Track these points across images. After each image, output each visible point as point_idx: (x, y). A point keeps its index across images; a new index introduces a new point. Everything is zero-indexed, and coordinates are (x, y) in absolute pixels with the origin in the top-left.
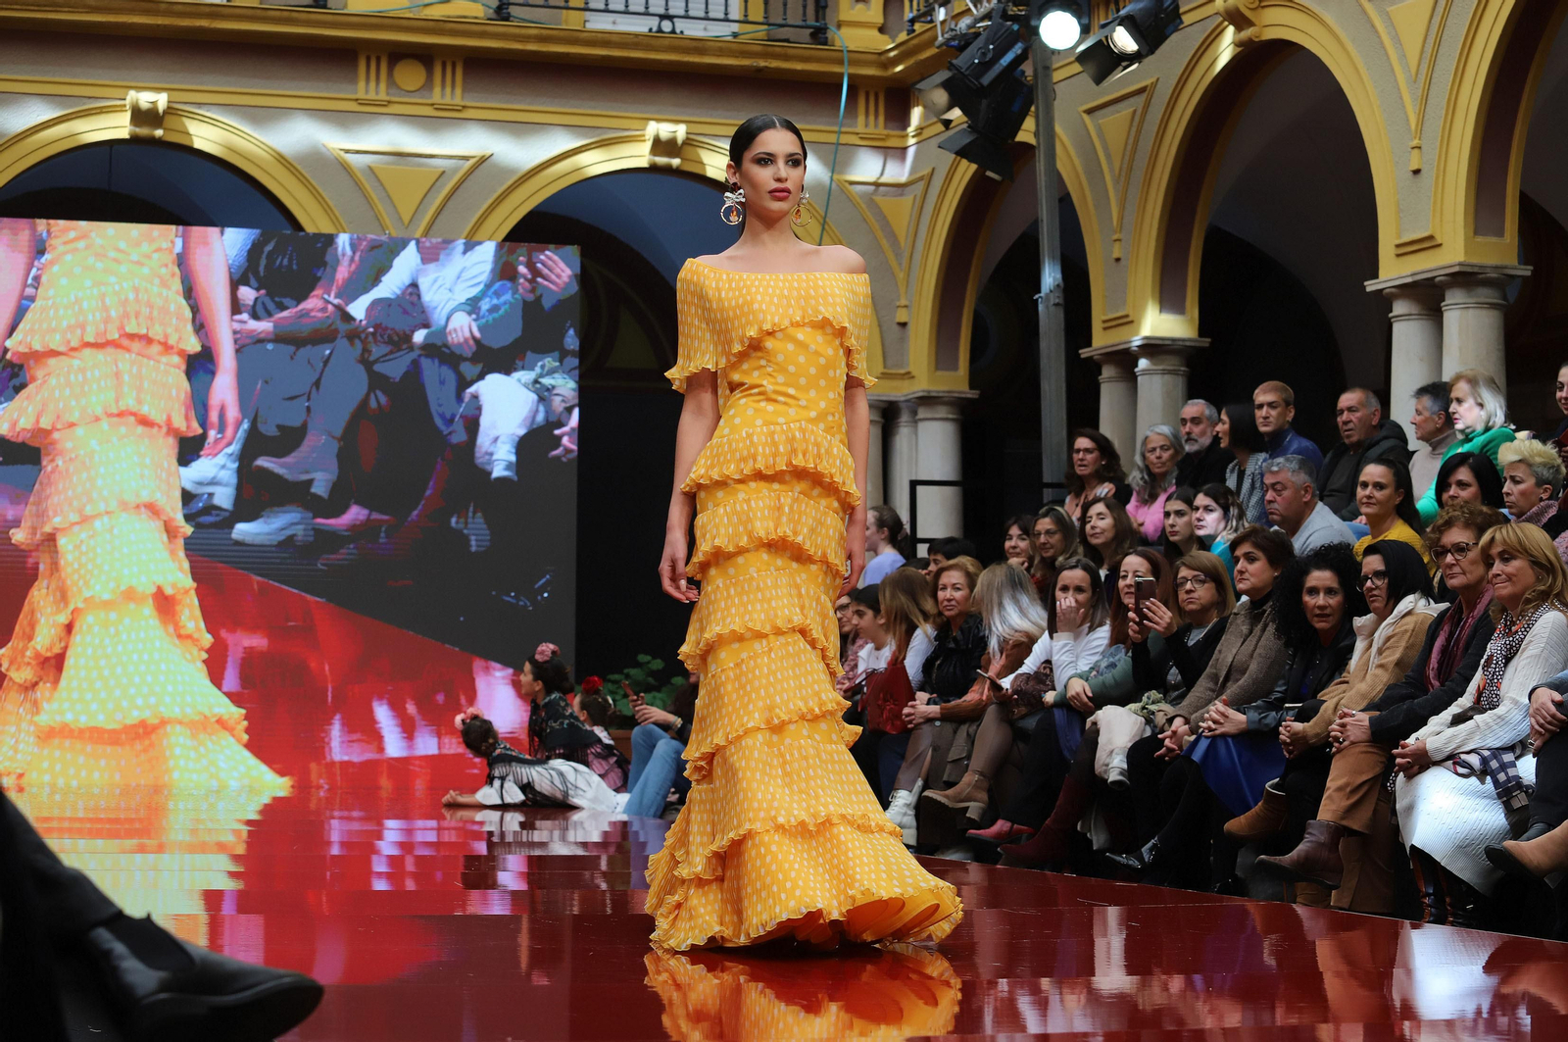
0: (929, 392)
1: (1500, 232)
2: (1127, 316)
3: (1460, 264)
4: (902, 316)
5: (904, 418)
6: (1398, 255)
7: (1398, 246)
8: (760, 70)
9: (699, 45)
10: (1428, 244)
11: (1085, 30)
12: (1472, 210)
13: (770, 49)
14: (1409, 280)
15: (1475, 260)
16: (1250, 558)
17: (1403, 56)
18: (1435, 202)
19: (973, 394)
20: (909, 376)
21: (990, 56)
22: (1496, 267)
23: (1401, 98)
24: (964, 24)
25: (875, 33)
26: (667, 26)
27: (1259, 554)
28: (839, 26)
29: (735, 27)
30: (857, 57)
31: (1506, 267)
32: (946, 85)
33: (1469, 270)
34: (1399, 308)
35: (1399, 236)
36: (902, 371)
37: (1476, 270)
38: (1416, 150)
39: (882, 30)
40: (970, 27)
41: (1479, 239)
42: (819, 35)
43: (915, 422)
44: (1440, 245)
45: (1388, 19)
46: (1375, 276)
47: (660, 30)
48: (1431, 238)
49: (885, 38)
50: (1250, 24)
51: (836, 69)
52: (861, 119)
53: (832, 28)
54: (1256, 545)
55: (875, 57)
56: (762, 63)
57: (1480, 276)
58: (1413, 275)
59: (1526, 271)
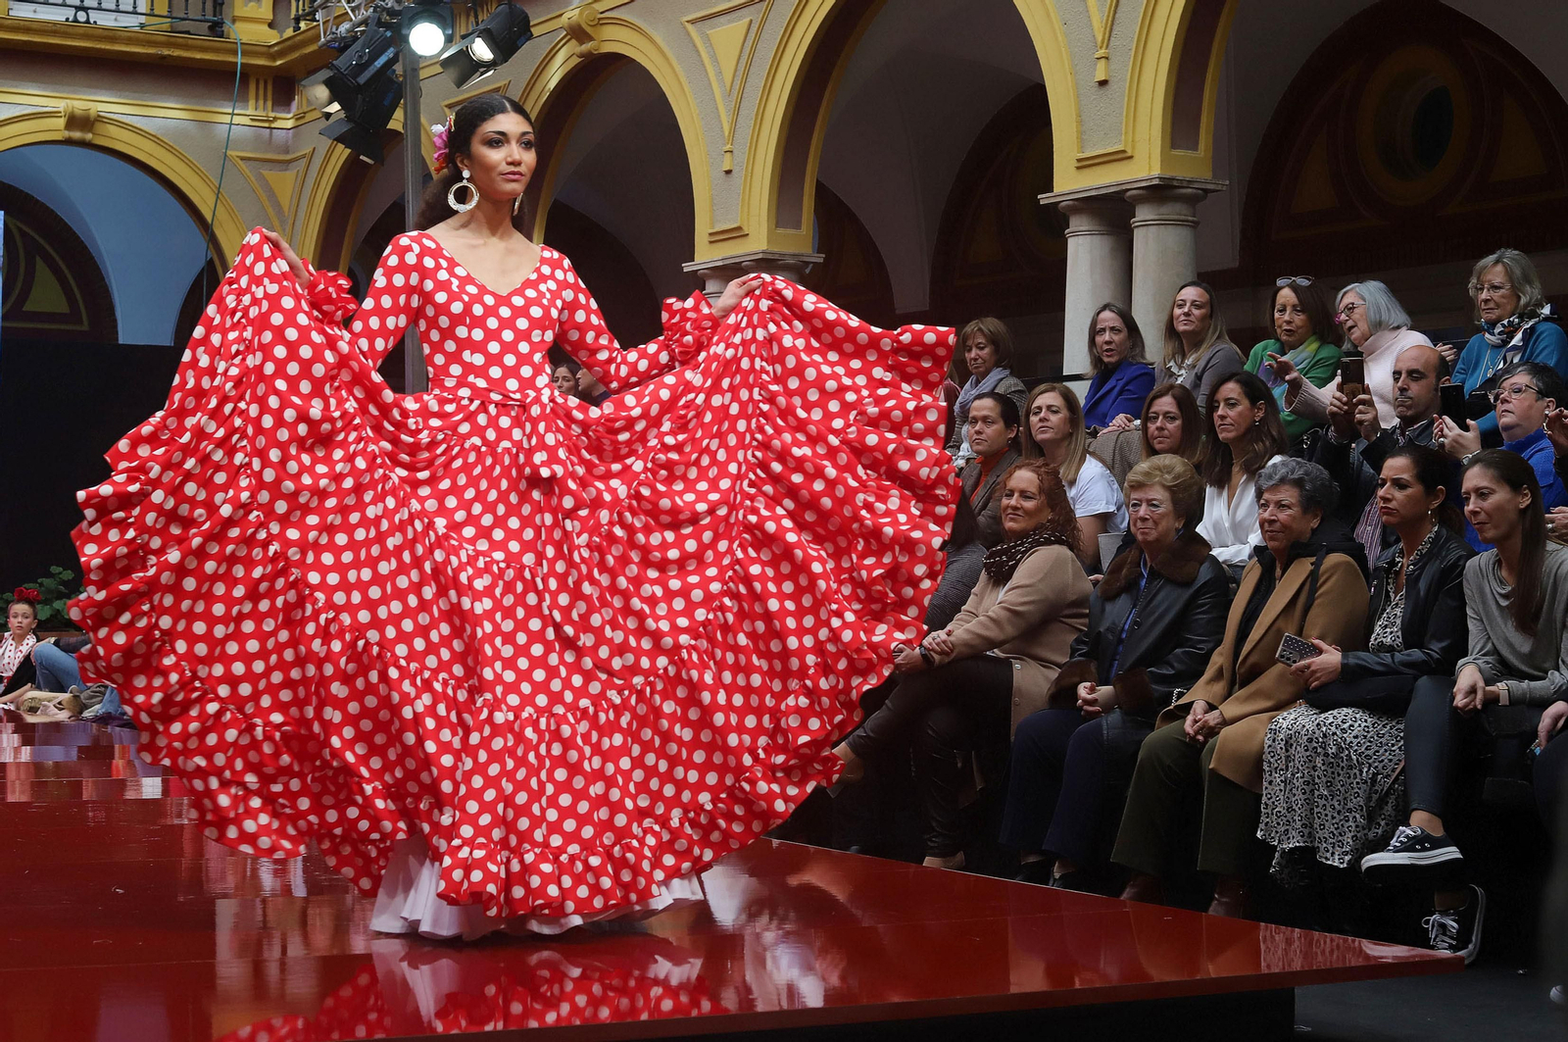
1: (797, 225)
3: (764, 252)
6: (711, 242)
7: (711, 234)
8: (164, 57)
9: (110, 35)
10: (737, 233)
11: (449, 40)
12: (774, 207)
13: (172, 40)
14: (720, 263)
15: (776, 249)
17: (719, 73)
18: (743, 200)
21: (366, 58)
22: (794, 255)
23: (717, 109)
24: (344, 27)
25: (266, 27)
26: (82, 16)
28: (234, 21)
29: (142, 19)
30: (250, 50)
31: (803, 255)
32: (328, 83)
33: (771, 256)
35: (713, 228)
37: (776, 257)
38: (728, 154)
39: (271, 25)
40: (348, 31)
41: (781, 231)
42: (216, 28)
44: (747, 235)
45: (707, 40)
46: (691, 258)
47: (76, 20)
48: (739, 228)
49: (274, 32)
50: (591, 39)
51: (231, 59)
52: (252, 102)
53: (228, 22)
55: (265, 49)
56: (166, 52)
57: (780, 263)
58: (723, 259)
59: (819, 258)
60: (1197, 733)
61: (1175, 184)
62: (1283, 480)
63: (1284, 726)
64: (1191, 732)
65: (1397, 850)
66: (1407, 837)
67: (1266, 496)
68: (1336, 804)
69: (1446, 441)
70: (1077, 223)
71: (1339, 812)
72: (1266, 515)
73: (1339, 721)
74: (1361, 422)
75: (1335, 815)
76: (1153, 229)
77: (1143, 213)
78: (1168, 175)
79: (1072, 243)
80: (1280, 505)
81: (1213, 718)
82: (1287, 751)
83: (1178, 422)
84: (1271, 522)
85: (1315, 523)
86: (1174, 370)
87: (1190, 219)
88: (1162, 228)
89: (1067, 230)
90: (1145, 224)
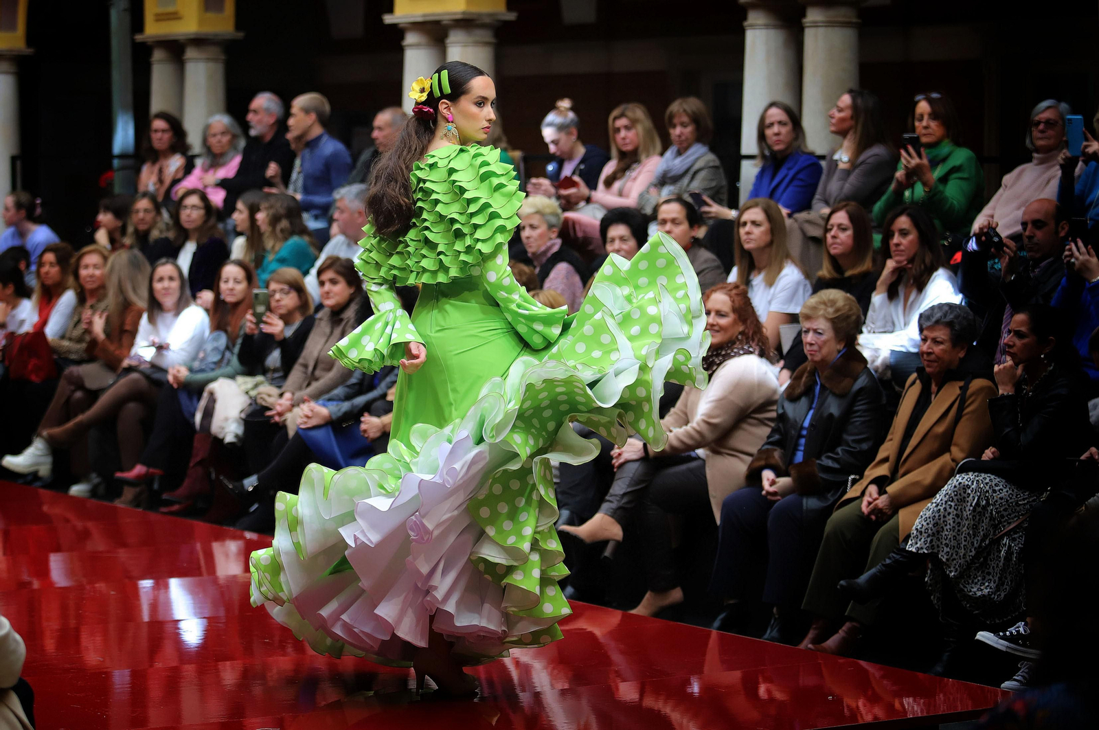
2: (176, 13)
3: (464, 13)
14: (420, 19)
15: (475, 9)
16: (333, 282)
19: (30, 51)
22: (490, 15)
27: (340, 279)
31: (498, 14)
33: (469, 17)
34: (410, 38)
37: (475, 17)
46: (390, 10)
54: (338, 273)
57: (478, 22)
58: (424, 16)
59: (512, 16)
62: (937, 322)
64: (867, 512)
67: (925, 332)
69: (1076, 262)
70: (755, 18)
72: (925, 348)
76: (821, 31)
77: (813, 16)
79: (751, 36)
80: (935, 341)
81: (882, 501)
83: (849, 232)
84: (929, 354)
85: (962, 355)
87: (854, 20)
88: (830, 29)
89: (746, 24)
90: (815, 25)
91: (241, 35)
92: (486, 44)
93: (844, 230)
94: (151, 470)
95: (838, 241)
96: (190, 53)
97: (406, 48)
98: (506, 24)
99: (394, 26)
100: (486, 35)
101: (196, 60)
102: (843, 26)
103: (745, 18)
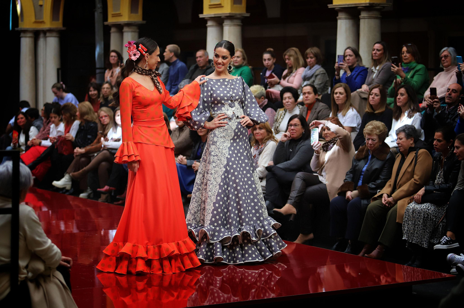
0: (51, 28)
1: (241, 3)
2: (120, 14)
3: (230, 14)
4: (41, 3)
5: (42, 35)
6: (210, 8)
7: (210, 5)
10: (219, 6)
14: (213, 16)
15: (234, 12)
19: (64, 29)
20: (43, 22)
22: (240, 14)
31: (243, 14)
33: (232, 15)
34: (209, 23)
35: (210, 2)
36: (41, 20)
37: (234, 15)
41: (235, 6)
43: (45, 37)
44: (223, 7)
46: (202, 13)
48: (220, 4)
57: (235, 17)
58: (214, 15)
59: (248, 15)
60: (386, 203)
61: (374, 5)
63: (411, 208)
64: (384, 203)
65: (444, 244)
66: (446, 240)
68: (428, 231)
69: (461, 113)
70: (341, 15)
71: (428, 233)
73: (427, 207)
74: (435, 108)
75: (428, 234)
76: (366, 20)
77: (363, 14)
78: (372, 2)
79: (340, 22)
81: (390, 199)
82: (413, 215)
86: (374, 70)
87: (379, 16)
88: (370, 19)
89: (337, 17)
90: (364, 18)
91: (144, 22)
92: (238, 25)
93: (377, 96)
94: (111, 188)
95: (374, 100)
96: (125, 29)
97: (208, 27)
98: (246, 17)
99: (203, 18)
100: (238, 22)
101: (127, 32)
102: (375, 18)
103: (337, 16)
